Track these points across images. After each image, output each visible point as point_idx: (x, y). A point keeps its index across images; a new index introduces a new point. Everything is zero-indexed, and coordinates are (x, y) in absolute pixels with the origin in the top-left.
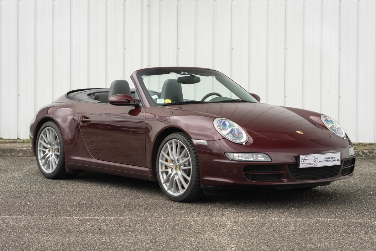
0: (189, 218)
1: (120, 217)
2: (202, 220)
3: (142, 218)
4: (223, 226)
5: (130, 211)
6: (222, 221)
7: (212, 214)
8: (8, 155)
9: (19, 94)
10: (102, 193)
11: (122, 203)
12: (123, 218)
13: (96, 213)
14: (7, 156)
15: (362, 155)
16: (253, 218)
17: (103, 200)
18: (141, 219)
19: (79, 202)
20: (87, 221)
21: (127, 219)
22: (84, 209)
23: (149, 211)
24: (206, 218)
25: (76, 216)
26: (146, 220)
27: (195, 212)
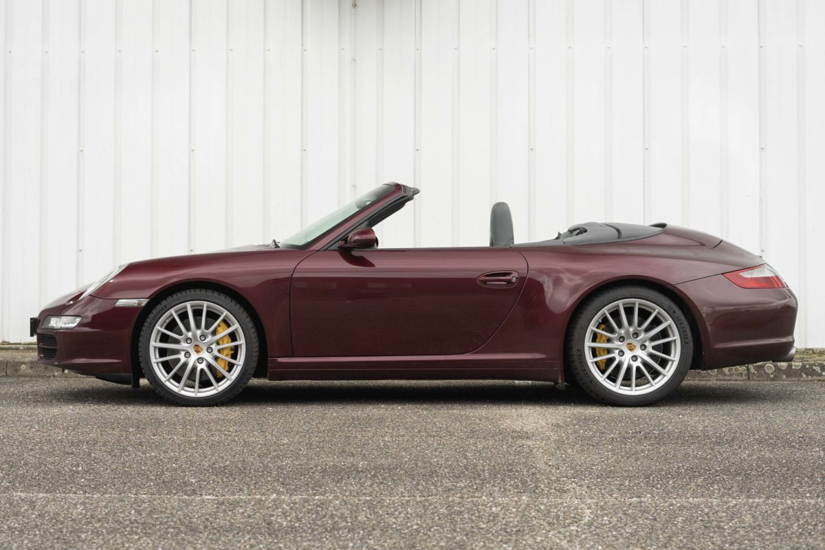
0: (484, 498)
1: (315, 495)
2: (516, 502)
3: (368, 498)
4: (572, 515)
5: (338, 482)
6: (565, 504)
7: (537, 488)
8: (56, 374)
9: (81, 248)
10: (265, 444)
11: (316, 466)
12: (322, 497)
13: (255, 487)
14: (54, 376)
15: (820, 371)
16: (639, 497)
17: (269, 459)
18: (367, 501)
19: (214, 464)
20: (235, 504)
21: (332, 499)
22: (227, 478)
23: (382, 483)
24: (524, 497)
25: (210, 494)
26: (380, 502)
27: (494, 486)
